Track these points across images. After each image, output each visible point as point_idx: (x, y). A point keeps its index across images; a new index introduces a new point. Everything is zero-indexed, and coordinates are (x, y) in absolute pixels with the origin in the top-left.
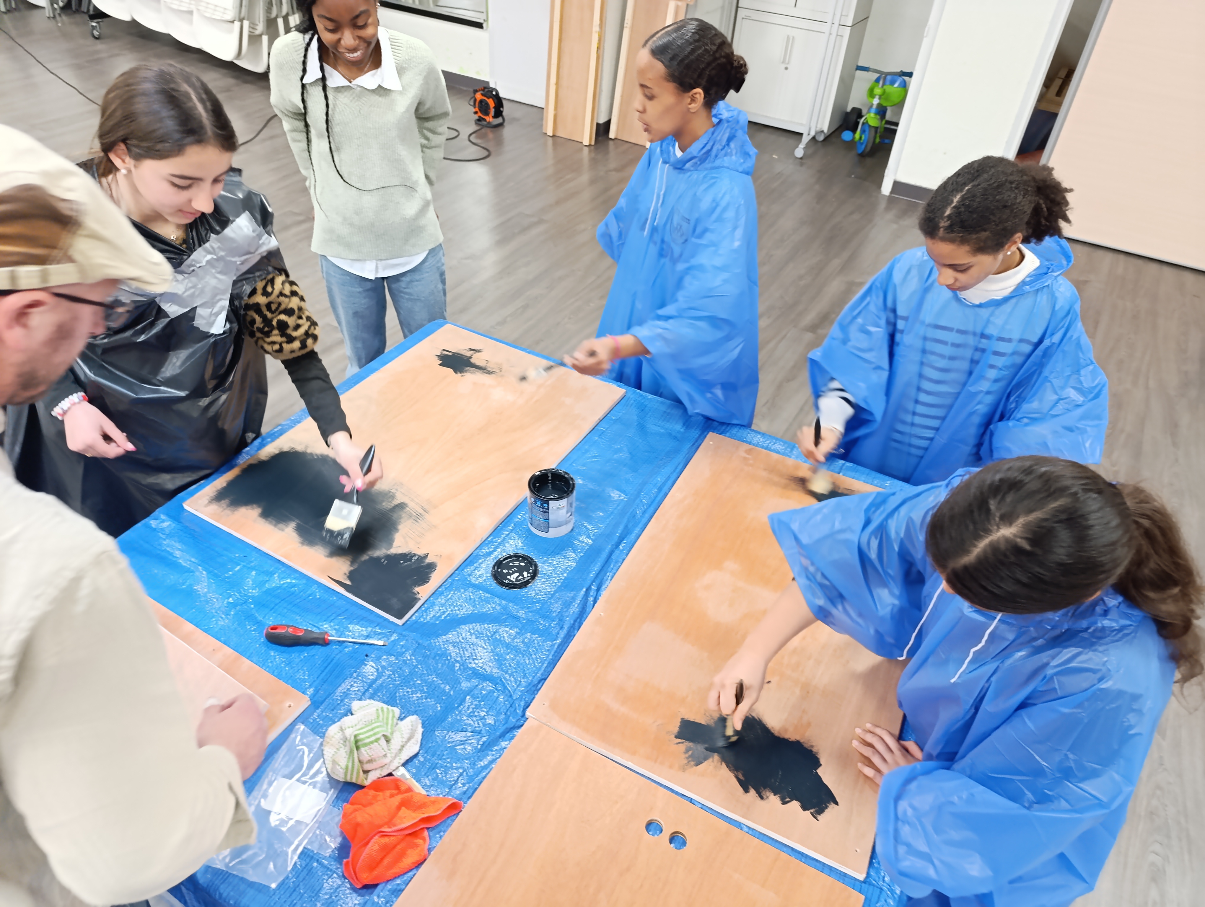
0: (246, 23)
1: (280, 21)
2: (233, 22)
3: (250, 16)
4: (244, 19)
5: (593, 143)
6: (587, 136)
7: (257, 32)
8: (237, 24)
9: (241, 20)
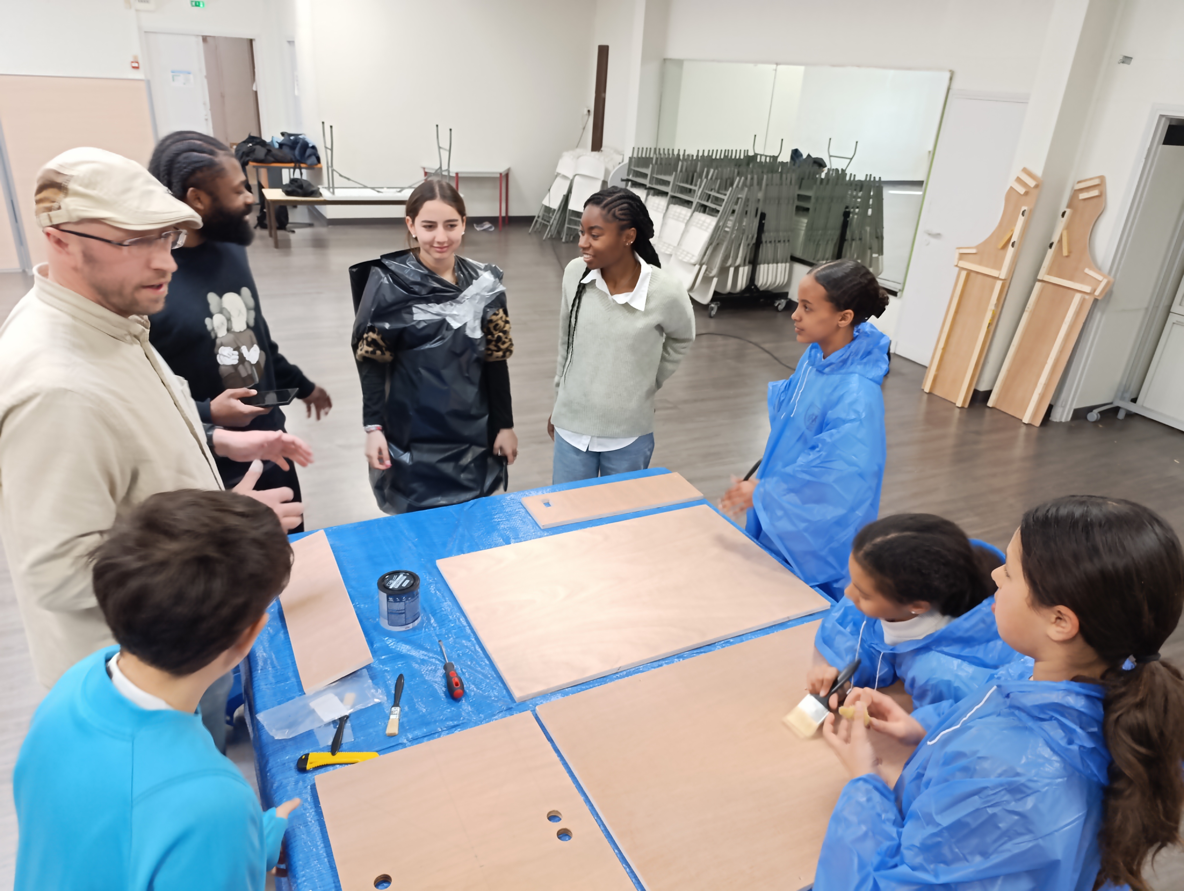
0: (704, 267)
1: (732, 270)
2: (695, 265)
3: (709, 263)
4: (703, 264)
5: (966, 406)
6: (961, 398)
7: (711, 275)
8: (697, 267)
9: (701, 265)
